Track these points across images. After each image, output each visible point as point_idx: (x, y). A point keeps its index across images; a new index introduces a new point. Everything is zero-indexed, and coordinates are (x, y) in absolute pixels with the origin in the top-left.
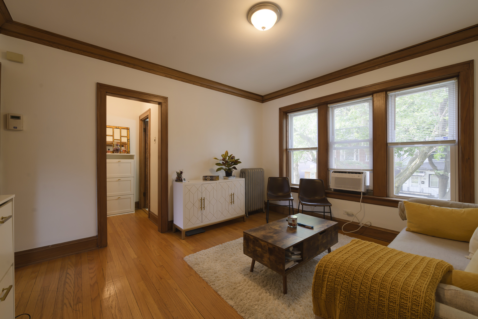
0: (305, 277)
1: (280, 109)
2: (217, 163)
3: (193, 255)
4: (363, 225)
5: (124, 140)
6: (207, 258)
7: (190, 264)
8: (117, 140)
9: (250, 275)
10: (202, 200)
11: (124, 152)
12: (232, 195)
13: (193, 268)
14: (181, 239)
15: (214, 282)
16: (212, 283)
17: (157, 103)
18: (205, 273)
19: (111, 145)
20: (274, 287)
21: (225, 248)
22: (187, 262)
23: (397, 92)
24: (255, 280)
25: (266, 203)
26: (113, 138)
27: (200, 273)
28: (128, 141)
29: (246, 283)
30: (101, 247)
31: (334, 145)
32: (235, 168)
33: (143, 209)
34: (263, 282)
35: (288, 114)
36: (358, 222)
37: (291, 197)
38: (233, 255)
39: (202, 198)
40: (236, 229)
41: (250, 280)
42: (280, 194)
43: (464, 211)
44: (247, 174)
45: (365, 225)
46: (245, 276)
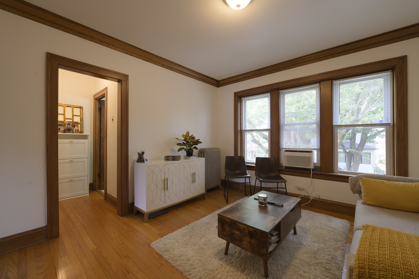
0: (279, 255)
1: (235, 93)
2: (178, 144)
3: (161, 241)
4: (313, 198)
5: (77, 119)
6: (176, 243)
7: (158, 251)
8: (69, 119)
9: (225, 259)
10: (165, 181)
11: (76, 132)
12: (194, 174)
13: (163, 256)
14: (144, 222)
15: (190, 271)
16: (187, 273)
17: (117, 80)
18: (177, 261)
19: (63, 124)
20: (254, 271)
21: (193, 230)
22: (155, 249)
23: (342, 81)
24: (232, 264)
25: (222, 181)
26: (64, 117)
27: (172, 261)
28: (81, 120)
29: (223, 269)
30: (51, 238)
31: (284, 127)
32: (196, 148)
33: (98, 191)
34: (241, 265)
35: (242, 98)
36: (307, 195)
37: (247, 174)
38: (202, 237)
39: (165, 178)
40: (198, 208)
41: (227, 265)
42: (238, 172)
43: (416, 185)
44: (205, 154)
45: (315, 198)
46: (220, 260)
